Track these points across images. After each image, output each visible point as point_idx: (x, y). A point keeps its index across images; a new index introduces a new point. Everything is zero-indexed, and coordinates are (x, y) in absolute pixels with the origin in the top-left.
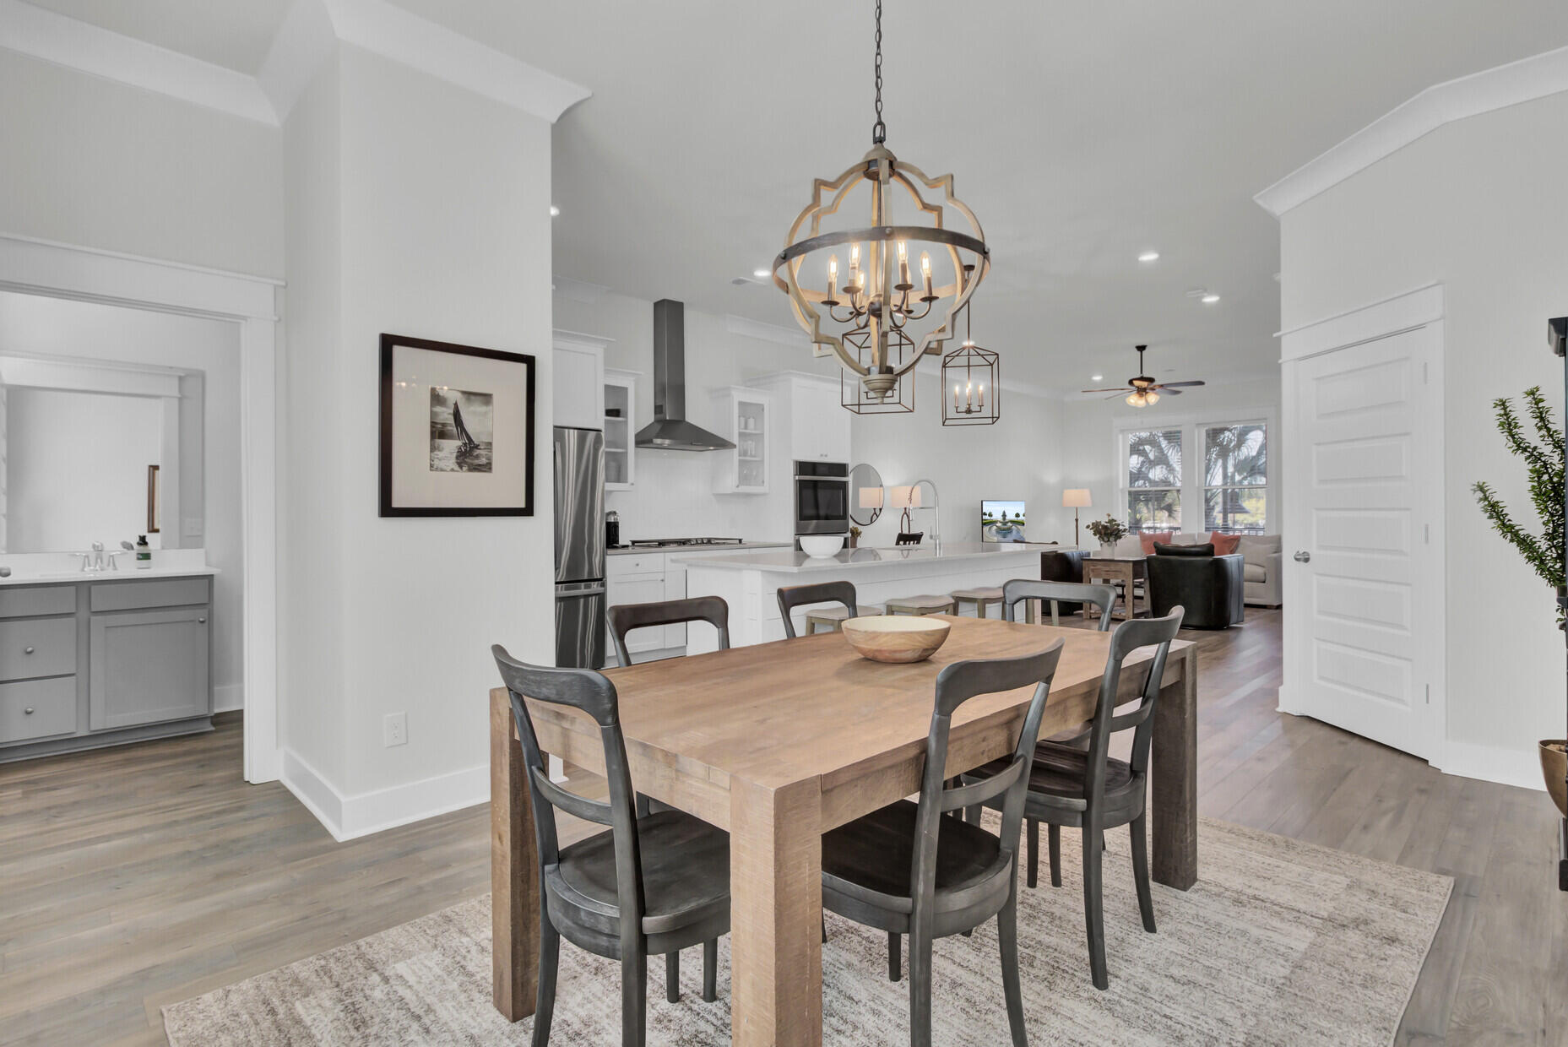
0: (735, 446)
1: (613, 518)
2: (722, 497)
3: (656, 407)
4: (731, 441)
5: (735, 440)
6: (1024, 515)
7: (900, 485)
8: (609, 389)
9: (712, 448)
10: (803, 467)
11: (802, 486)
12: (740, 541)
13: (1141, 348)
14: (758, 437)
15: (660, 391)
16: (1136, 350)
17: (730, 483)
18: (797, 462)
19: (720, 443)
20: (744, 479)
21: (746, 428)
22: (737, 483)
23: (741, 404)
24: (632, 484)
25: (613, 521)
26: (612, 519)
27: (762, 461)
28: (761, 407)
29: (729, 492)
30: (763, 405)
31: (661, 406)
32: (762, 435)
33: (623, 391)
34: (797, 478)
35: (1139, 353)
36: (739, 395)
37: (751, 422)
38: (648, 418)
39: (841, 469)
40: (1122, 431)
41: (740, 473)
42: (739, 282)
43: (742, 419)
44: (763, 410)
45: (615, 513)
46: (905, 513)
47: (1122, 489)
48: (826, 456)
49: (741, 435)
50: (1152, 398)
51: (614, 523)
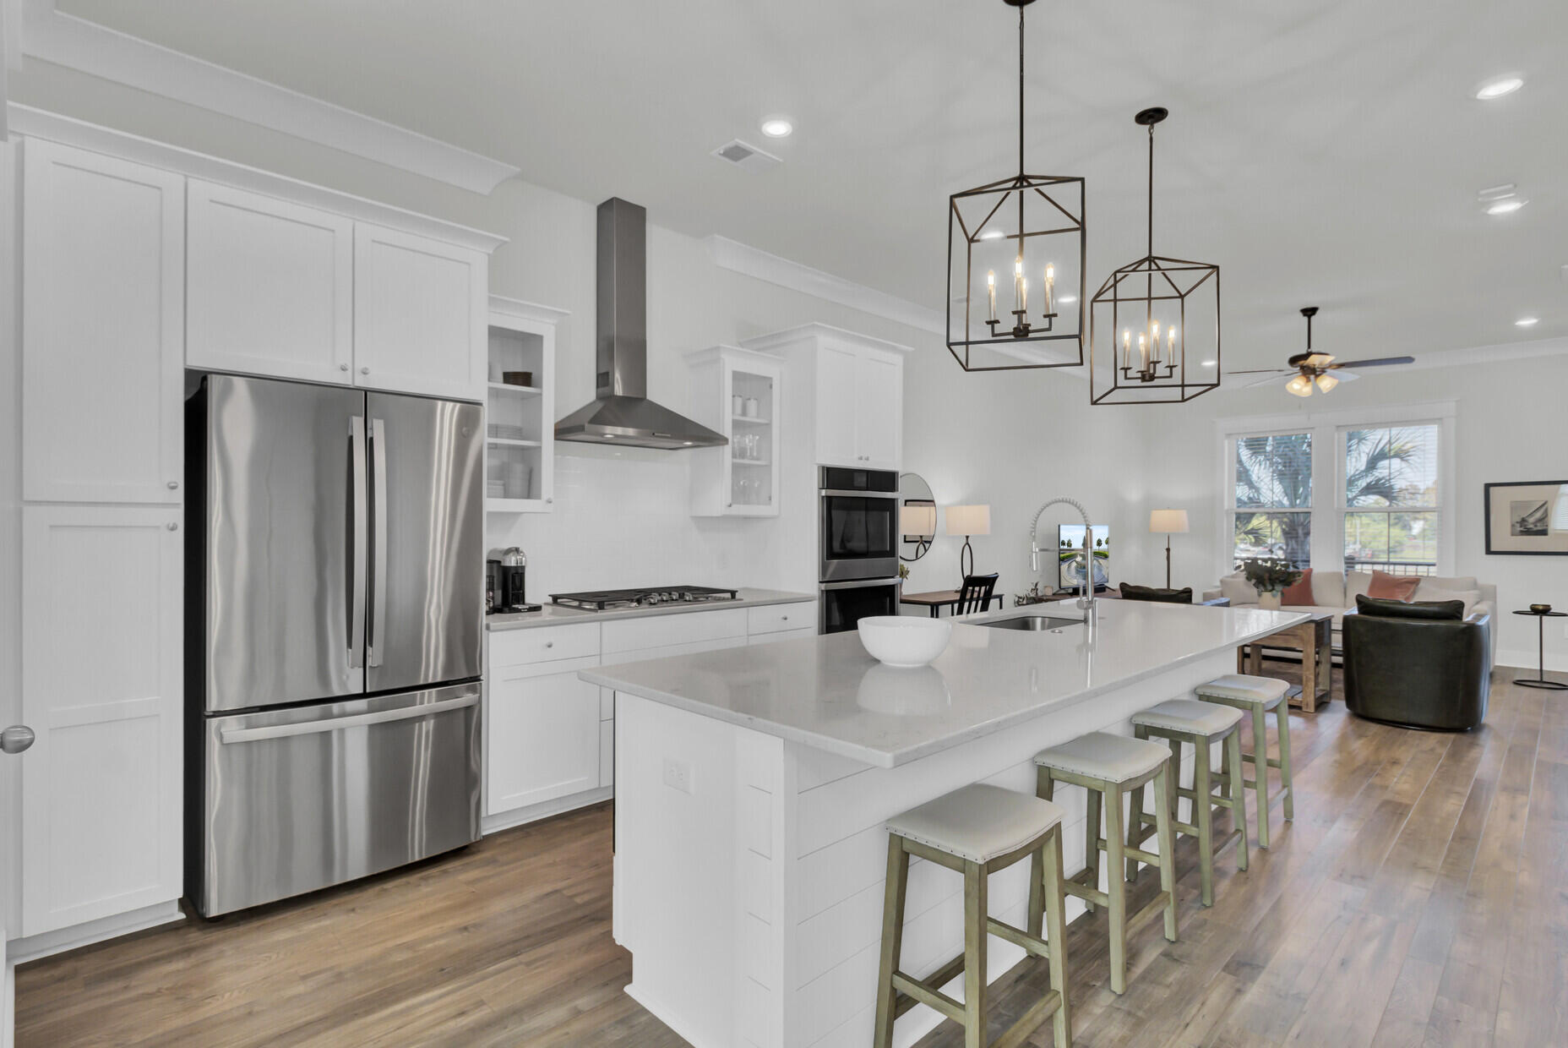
0: (724, 441)
1: (513, 559)
2: (705, 523)
3: (599, 376)
4: (721, 433)
5: (727, 431)
6: (1107, 543)
7: (961, 503)
8: (498, 335)
9: (689, 443)
10: (834, 477)
11: (830, 504)
12: (733, 593)
13: (1309, 312)
14: (764, 429)
15: (605, 349)
16: (1301, 315)
17: (718, 499)
18: (823, 467)
19: (705, 437)
20: (740, 493)
21: (744, 413)
22: (729, 501)
23: (738, 377)
24: (549, 502)
25: (513, 564)
26: (511, 561)
27: (769, 467)
28: (767, 382)
29: (719, 514)
30: (771, 379)
31: (607, 374)
32: (769, 425)
33: (530, 342)
34: (824, 493)
35: (1306, 319)
36: (734, 362)
37: (752, 406)
38: (584, 394)
39: (888, 480)
40: (1229, 435)
41: (735, 483)
42: (736, 153)
43: (739, 401)
44: (771, 387)
45: (517, 550)
46: (967, 543)
47: (1227, 510)
48: (867, 459)
49: (737, 425)
50: (1326, 383)
51: (516, 568)
